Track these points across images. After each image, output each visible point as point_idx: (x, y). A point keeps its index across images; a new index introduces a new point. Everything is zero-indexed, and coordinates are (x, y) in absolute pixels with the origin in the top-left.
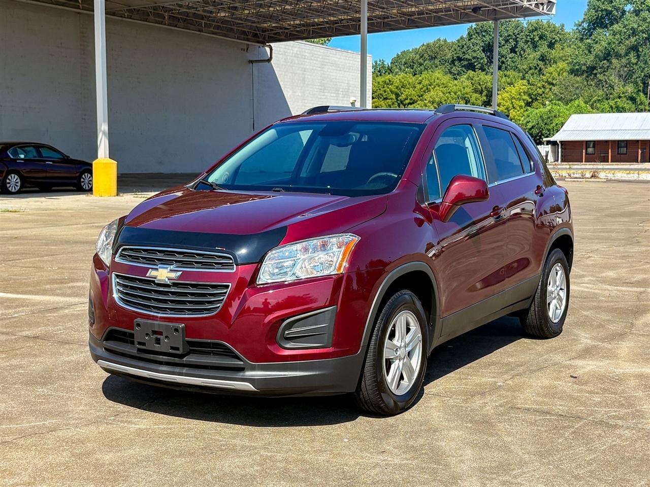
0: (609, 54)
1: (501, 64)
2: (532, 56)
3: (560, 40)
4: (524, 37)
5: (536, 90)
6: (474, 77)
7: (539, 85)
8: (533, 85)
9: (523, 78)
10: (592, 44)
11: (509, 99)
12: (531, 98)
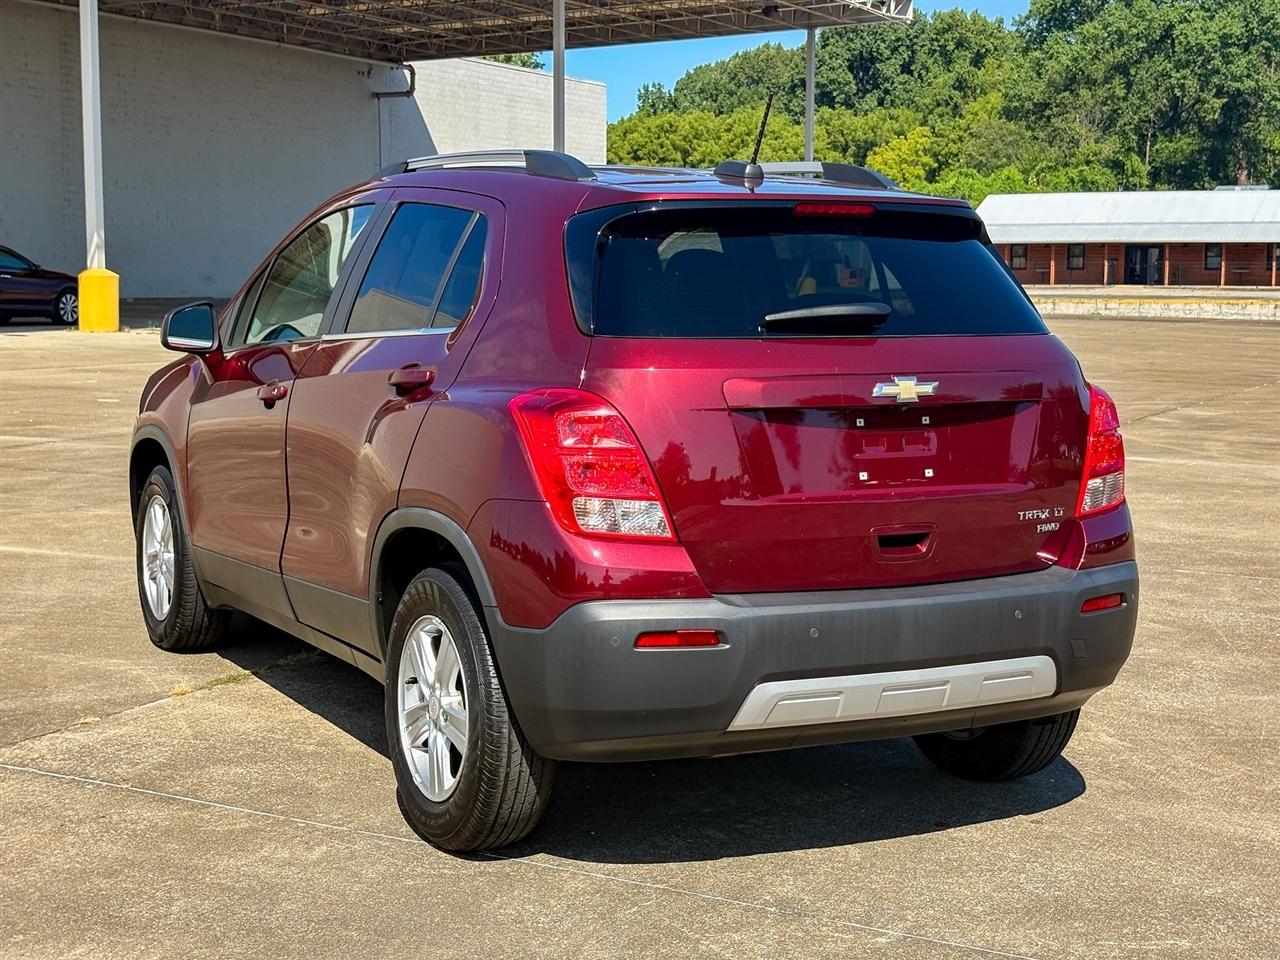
0: (1073, 80)
1: (883, 95)
2: (940, 80)
3: (996, 49)
4: (927, 43)
5: (947, 145)
6: (831, 119)
7: (952, 136)
8: (942, 136)
9: (924, 123)
10: (1043, 59)
11: (896, 163)
12: (938, 161)
